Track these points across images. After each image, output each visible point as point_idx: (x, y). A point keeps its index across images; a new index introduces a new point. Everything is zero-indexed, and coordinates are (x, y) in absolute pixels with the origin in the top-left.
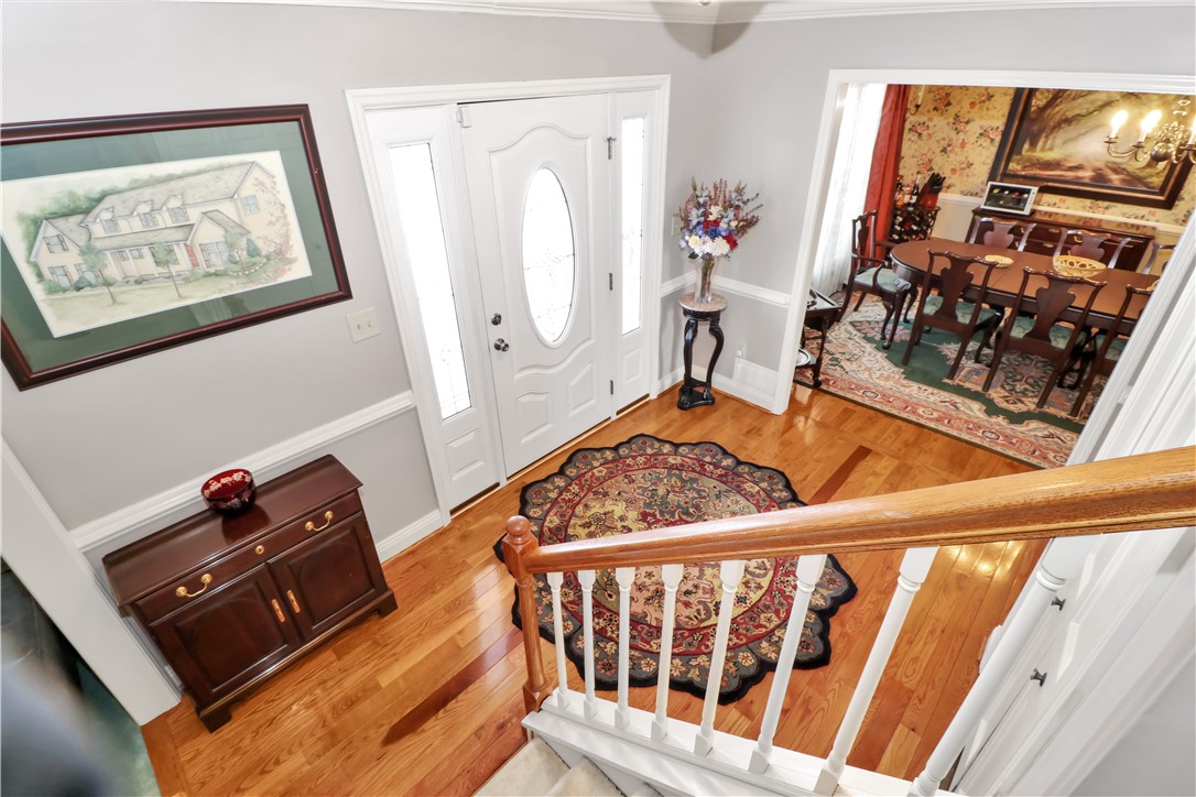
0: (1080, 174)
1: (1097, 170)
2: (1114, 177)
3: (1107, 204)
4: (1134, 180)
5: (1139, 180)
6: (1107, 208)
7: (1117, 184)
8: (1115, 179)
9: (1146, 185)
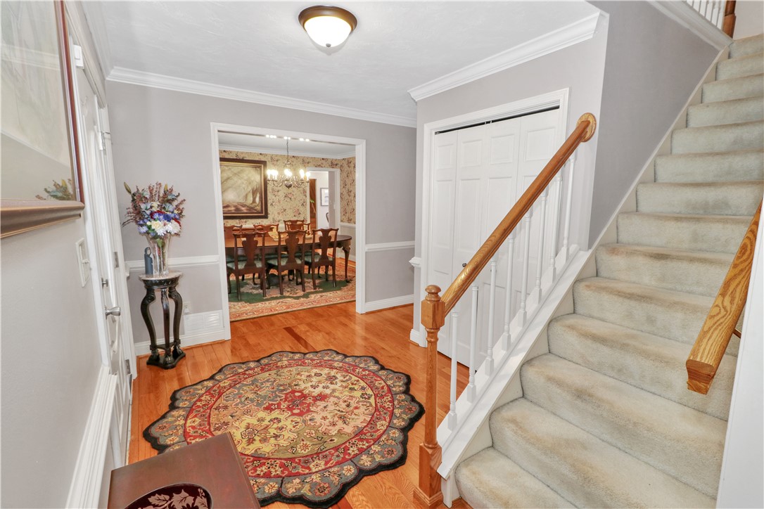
0: (229, 209)
1: (235, 206)
2: (243, 209)
3: (245, 220)
4: (250, 209)
5: (252, 208)
6: (246, 222)
7: (245, 211)
8: (244, 209)
9: (255, 210)
